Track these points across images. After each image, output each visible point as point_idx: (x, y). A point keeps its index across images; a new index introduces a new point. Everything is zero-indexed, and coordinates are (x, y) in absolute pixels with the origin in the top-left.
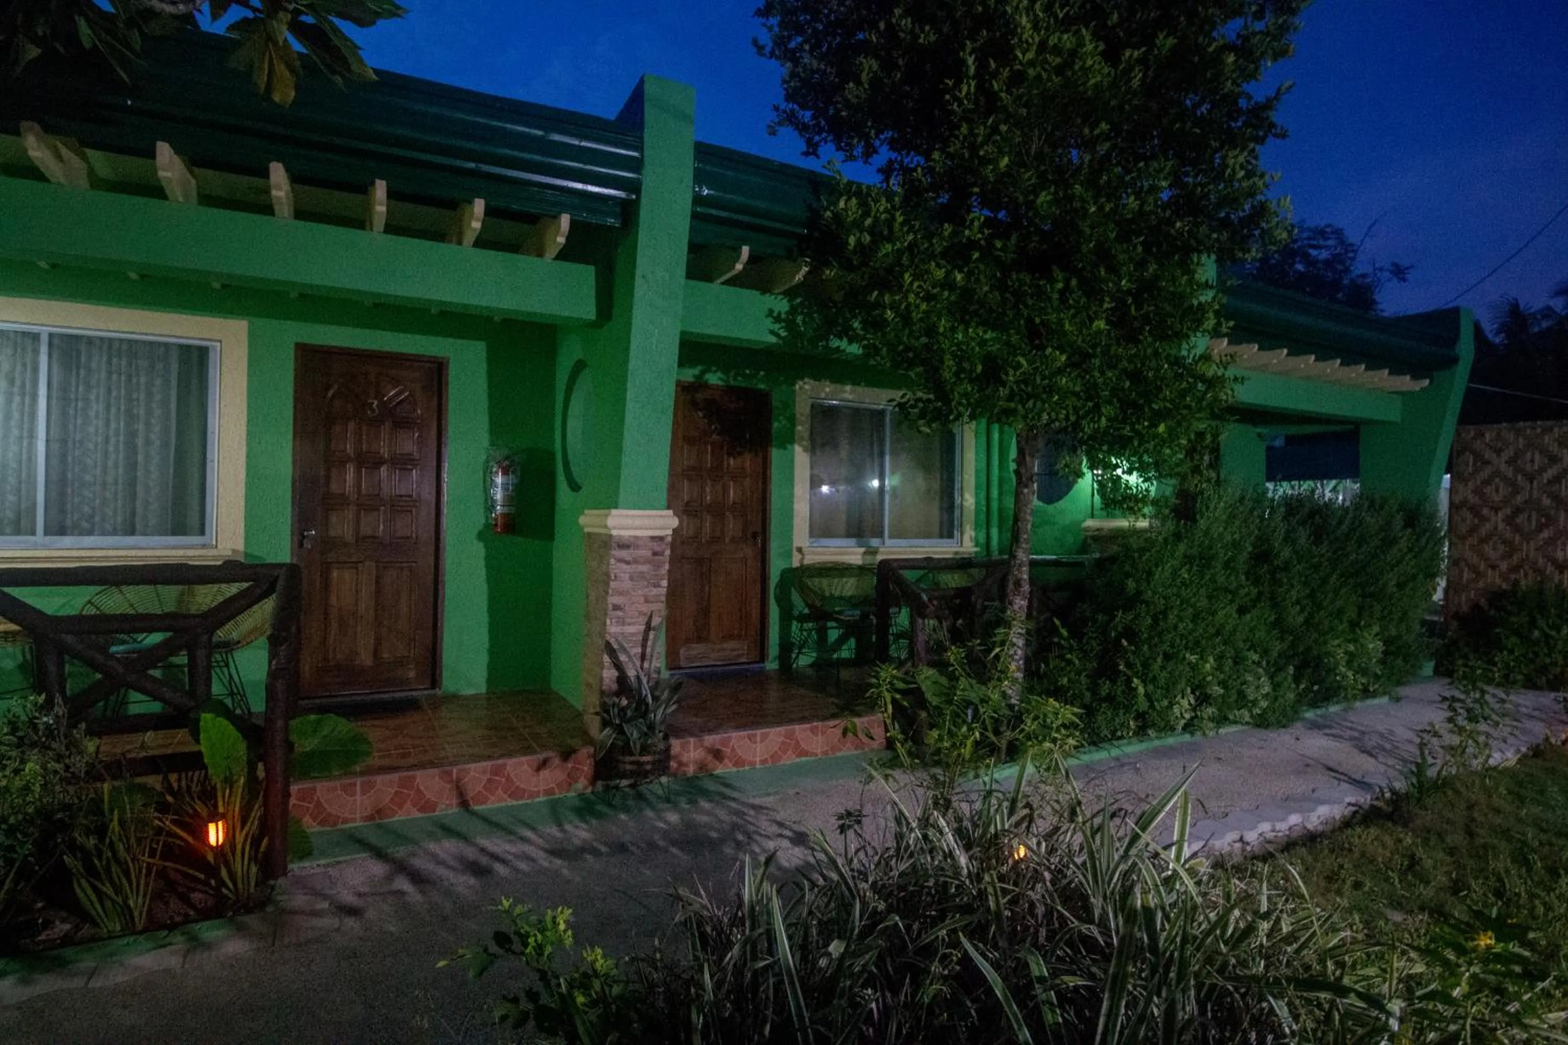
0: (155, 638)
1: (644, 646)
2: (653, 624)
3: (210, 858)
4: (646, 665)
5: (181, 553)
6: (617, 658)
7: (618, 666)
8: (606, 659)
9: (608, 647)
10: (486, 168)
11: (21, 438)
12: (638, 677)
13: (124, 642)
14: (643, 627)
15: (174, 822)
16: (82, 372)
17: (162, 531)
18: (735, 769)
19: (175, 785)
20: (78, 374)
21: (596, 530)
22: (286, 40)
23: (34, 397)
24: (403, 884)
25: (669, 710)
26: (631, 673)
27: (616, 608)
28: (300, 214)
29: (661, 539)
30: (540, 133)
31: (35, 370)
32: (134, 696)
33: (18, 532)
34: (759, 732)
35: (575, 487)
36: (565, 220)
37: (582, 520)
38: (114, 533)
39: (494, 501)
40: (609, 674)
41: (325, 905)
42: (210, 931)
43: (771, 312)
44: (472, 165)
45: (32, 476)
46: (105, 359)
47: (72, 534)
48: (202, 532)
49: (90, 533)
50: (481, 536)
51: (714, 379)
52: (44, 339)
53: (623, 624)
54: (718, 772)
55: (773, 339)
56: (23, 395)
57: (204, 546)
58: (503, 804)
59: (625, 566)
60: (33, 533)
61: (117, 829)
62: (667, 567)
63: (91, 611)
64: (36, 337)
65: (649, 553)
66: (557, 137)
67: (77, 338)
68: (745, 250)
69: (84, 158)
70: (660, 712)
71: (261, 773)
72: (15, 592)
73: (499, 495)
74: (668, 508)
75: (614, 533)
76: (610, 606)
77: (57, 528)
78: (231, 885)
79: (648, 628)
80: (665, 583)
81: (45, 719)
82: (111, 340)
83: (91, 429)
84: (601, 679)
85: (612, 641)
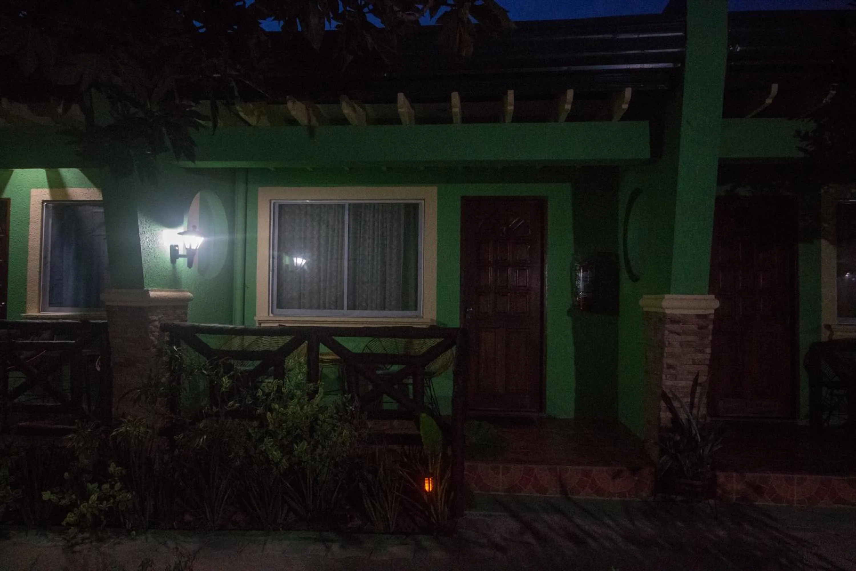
0: (395, 368)
1: (693, 397)
2: (699, 381)
3: (426, 498)
4: (695, 411)
5: (406, 320)
6: (671, 404)
7: (671, 409)
8: (663, 404)
9: (664, 396)
10: (574, 68)
11: (337, 259)
12: (689, 420)
13: (382, 369)
14: (691, 383)
15: (408, 473)
16: (362, 223)
17: (397, 309)
18: (773, 504)
19: (407, 452)
20: (360, 224)
21: (653, 309)
22: (468, 19)
23: (343, 236)
24: (529, 538)
25: (715, 449)
26: (683, 416)
27: (670, 367)
28: (465, 120)
29: (705, 317)
30: (610, 36)
31: (343, 223)
32: (386, 398)
33: (336, 308)
34: (796, 476)
35: (634, 278)
36: (628, 93)
37: (641, 302)
38: (376, 309)
39: (577, 289)
40: (665, 416)
41: (485, 541)
42: (426, 542)
43: (798, 133)
44: (565, 68)
45: (342, 279)
46: (372, 215)
47: (359, 309)
48: (416, 309)
49: (366, 309)
50: (570, 312)
51: (743, 192)
52: (347, 207)
53: (676, 379)
54: (759, 503)
55: (801, 155)
56: (338, 237)
57: (417, 317)
58: (589, 497)
59: (677, 336)
60: (343, 309)
61: (382, 472)
62: (710, 338)
63: (367, 351)
64: (343, 206)
65: (694, 327)
66: (622, 36)
67: (360, 205)
68: (775, 88)
69: (364, 109)
70: (707, 449)
71: (450, 453)
72: (338, 339)
73: (581, 286)
74: (709, 293)
75: (668, 311)
76: (665, 366)
77: (353, 306)
78: (435, 516)
79: (696, 383)
80: (708, 350)
81: (351, 407)
82: (374, 205)
83: (366, 254)
84: (659, 419)
85: (667, 391)
